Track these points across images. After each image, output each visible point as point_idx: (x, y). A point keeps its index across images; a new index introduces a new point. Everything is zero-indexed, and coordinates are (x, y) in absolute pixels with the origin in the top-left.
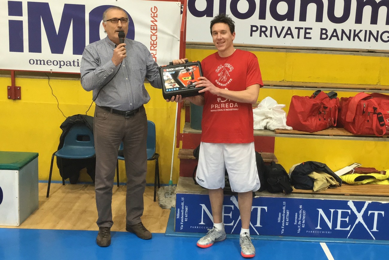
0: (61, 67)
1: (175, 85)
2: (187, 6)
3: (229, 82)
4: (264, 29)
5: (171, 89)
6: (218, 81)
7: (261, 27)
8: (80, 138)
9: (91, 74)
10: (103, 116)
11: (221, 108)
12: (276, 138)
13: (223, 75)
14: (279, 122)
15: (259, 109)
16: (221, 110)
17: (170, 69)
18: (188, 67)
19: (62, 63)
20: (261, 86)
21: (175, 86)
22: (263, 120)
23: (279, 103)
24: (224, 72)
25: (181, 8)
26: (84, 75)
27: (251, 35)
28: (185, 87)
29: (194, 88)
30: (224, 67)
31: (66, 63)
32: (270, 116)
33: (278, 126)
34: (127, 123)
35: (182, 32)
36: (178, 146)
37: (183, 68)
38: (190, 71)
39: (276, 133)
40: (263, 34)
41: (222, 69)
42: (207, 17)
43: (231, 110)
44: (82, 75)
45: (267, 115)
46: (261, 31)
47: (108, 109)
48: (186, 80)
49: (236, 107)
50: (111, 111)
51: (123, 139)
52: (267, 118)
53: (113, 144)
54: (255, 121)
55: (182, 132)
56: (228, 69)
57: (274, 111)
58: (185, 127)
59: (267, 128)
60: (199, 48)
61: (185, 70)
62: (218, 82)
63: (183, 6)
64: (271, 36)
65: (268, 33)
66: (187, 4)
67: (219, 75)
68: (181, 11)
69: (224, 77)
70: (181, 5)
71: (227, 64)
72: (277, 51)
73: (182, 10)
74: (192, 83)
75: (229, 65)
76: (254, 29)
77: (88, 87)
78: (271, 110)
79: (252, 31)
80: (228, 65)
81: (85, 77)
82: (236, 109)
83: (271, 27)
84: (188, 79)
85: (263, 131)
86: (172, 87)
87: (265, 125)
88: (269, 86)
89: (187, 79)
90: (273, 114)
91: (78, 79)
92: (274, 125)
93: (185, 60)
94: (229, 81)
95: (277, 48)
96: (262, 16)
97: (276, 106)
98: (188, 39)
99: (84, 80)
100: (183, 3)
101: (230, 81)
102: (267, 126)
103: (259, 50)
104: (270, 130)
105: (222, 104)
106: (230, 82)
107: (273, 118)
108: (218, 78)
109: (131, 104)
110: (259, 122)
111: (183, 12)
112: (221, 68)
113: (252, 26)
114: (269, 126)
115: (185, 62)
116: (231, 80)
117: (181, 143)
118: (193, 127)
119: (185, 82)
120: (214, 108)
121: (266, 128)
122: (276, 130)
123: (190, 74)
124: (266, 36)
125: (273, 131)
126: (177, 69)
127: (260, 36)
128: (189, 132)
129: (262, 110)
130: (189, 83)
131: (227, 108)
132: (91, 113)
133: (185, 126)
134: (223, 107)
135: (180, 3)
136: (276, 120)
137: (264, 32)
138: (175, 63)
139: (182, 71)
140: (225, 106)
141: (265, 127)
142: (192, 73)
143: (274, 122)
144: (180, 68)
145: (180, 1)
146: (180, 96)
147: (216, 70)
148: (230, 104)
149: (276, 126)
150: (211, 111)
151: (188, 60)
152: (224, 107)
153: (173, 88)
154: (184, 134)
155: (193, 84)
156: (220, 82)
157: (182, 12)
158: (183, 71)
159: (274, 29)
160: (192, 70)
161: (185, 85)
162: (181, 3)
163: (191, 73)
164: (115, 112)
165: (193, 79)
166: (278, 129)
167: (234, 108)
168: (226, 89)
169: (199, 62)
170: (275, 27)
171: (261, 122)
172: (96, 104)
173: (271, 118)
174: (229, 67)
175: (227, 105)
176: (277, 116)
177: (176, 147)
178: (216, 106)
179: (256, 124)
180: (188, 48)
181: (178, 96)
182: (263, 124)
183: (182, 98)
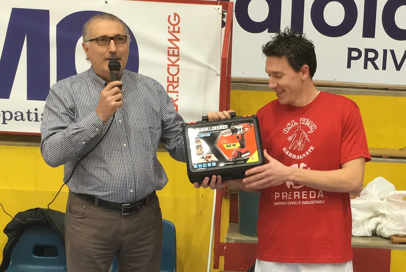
0: (6, 121)
1: (210, 157)
2: (234, 13)
3: (309, 152)
4: (371, 55)
5: (202, 164)
6: (288, 150)
7: (367, 51)
8: (39, 250)
9: (59, 136)
10: (81, 210)
11: (293, 200)
12: (392, 251)
13: (297, 138)
14: (398, 223)
15: (362, 199)
16: (294, 203)
17: (201, 128)
18: (234, 125)
19: (8, 116)
20: (367, 160)
21: (210, 160)
22: (370, 218)
23: (398, 188)
24: (299, 133)
25: (223, 16)
26: (47, 138)
27: (349, 66)
28: (229, 162)
29: (245, 162)
30: (299, 125)
31: (14, 116)
32: (382, 211)
33: (396, 230)
34: (125, 224)
35: (223, 60)
36: (216, 266)
37: (226, 126)
38: (238, 133)
39: (393, 243)
40: (369, 63)
41: (295, 128)
42: (269, 32)
43: (312, 202)
44: (43, 138)
45: (377, 210)
46: (367, 59)
47: (90, 199)
48: (231, 148)
49: (320, 199)
50: (96, 202)
51: (118, 253)
52: (377, 215)
53: (99, 261)
54: (355, 220)
55: (223, 240)
56: (306, 129)
57: (390, 203)
58: (230, 231)
59: (377, 233)
60: (254, 88)
61: (229, 130)
62: (288, 152)
63: (226, 14)
64: (384, 68)
65: (379, 62)
66: (234, 10)
67: (290, 139)
68: (223, 22)
69: (299, 143)
70: (223, 12)
71: (304, 119)
72: (395, 95)
73: (225, 20)
74: (240, 154)
75: (308, 120)
76: (355, 54)
77: (53, 161)
78: (385, 201)
79: (350, 58)
80: (307, 122)
81: (47, 142)
82: (321, 202)
83: (385, 52)
84: (234, 147)
85: (370, 238)
86: (205, 161)
87: (374, 228)
88: (381, 157)
89: (232, 147)
90: (388, 209)
91: (35, 144)
92: (389, 228)
93: (230, 114)
94: (309, 150)
95: (395, 90)
96: (369, 32)
97: (392, 193)
98: (236, 73)
99: (47, 148)
100: (225, 8)
101: (311, 150)
102: (377, 230)
103: (363, 94)
104: (382, 237)
106: (310, 151)
107: (388, 216)
109: (132, 191)
110: (363, 223)
111: (226, 25)
112: (293, 126)
113: (350, 50)
114: (380, 230)
115: (229, 116)
116: (312, 148)
117: (222, 260)
118: (243, 231)
119: (228, 152)
120: (280, 199)
121: (374, 234)
122: (394, 238)
123: (238, 137)
124: (376, 68)
125: (388, 239)
126: (215, 128)
127: (366, 67)
128: (237, 240)
129: (367, 200)
130: (235, 154)
131: (305, 200)
132: (61, 206)
133: (229, 229)
134: (297, 197)
135: (221, 7)
136: (393, 219)
137: (373, 60)
138: (211, 119)
139: (223, 132)
140: (301, 195)
141: (372, 232)
142: (242, 135)
143: (390, 223)
144: (221, 127)
145: (220, 4)
146: (219, 176)
147: (284, 130)
148: (310, 192)
149: (392, 230)
150: (275, 204)
151: (235, 113)
152: (299, 198)
153: (207, 163)
154: (227, 244)
155: (243, 156)
156: (292, 151)
157: (223, 24)
158: (226, 133)
159: (389, 55)
160: (242, 131)
161: (227, 158)
162: (223, 8)
163: (240, 136)
164: (103, 204)
165: (242, 146)
166: (397, 236)
167: (316, 199)
169: (254, 117)
170: (392, 52)
171: (366, 223)
172: (69, 190)
173: (384, 215)
174: (308, 125)
175: (304, 193)
176: (395, 213)
177: (212, 267)
178: (285, 195)
179: (358, 226)
180: (235, 88)
181: (214, 176)
182: (370, 226)
183: (223, 181)
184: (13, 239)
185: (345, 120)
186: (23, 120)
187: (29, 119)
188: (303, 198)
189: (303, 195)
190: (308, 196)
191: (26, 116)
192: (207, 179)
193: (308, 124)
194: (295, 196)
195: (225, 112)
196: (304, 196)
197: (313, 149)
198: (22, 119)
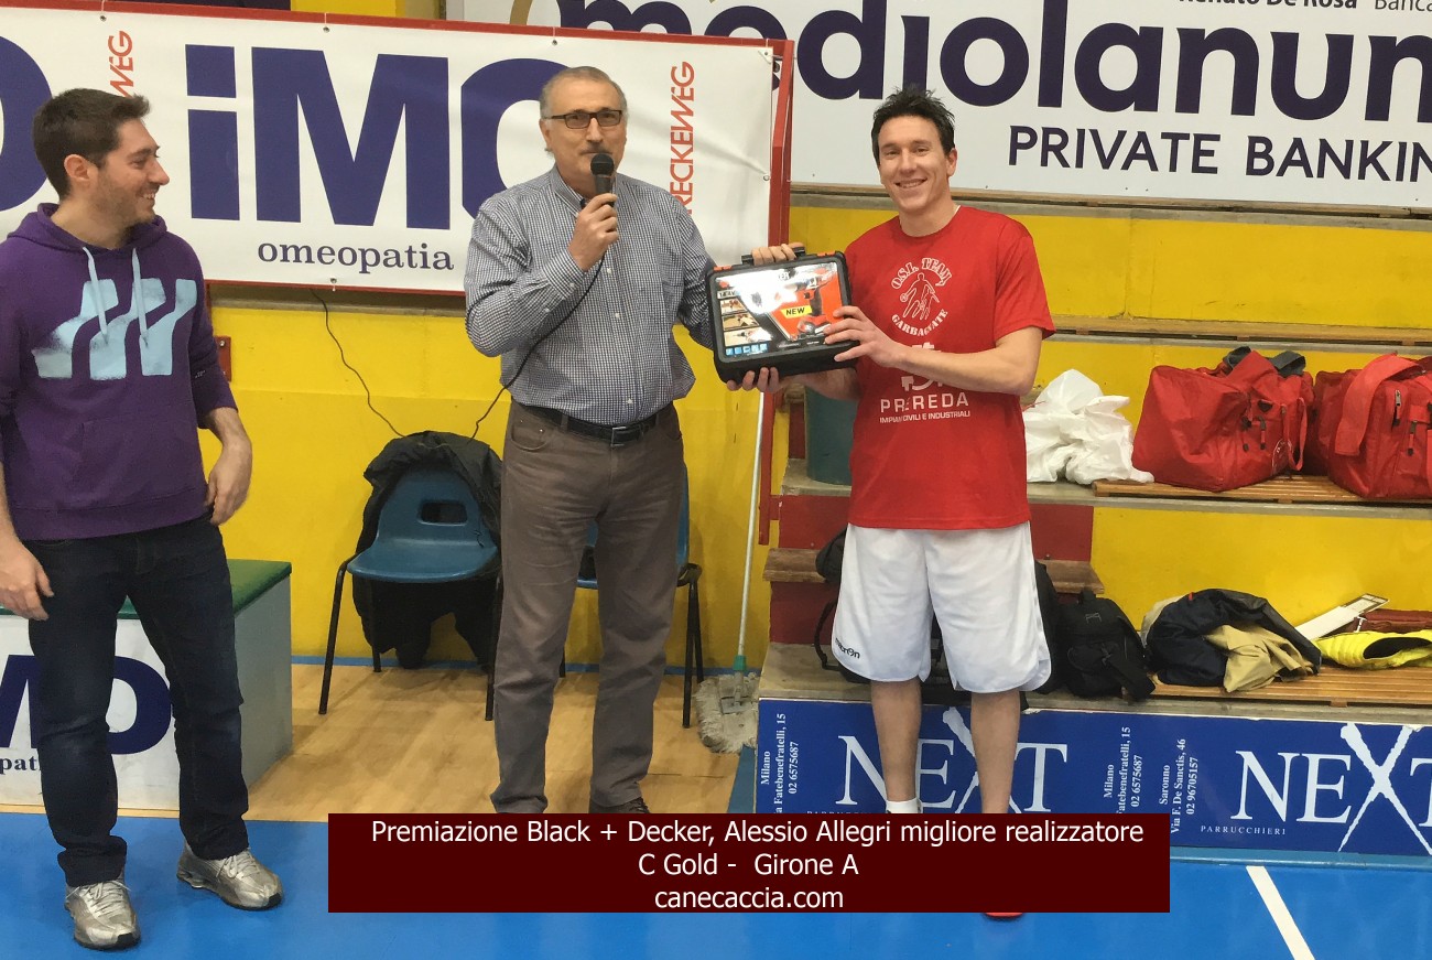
0: (368, 269)
1: (756, 333)
2: (796, 62)
3: (938, 322)
4: (1055, 140)
5: (742, 346)
6: (902, 319)
7: (1047, 131)
8: (432, 511)
9: (500, 299)
10: (535, 436)
11: (912, 412)
12: (1097, 511)
13: (918, 297)
14: (1107, 457)
15: (1038, 411)
16: (914, 417)
19: (371, 258)
20: (1047, 333)
21: (756, 339)
22: (1054, 448)
23: (1106, 391)
24: (920, 286)
25: (775, 67)
26: (478, 302)
27: (1013, 161)
28: (791, 342)
29: (821, 343)
30: (921, 271)
31: (383, 257)
32: (1076, 435)
33: (1104, 470)
34: (615, 463)
35: (777, 150)
36: (764, 540)
38: (809, 287)
39: (1098, 494)
40: (1051, 155)
41: (914, 277)
42: (860, 97)
43: (947, 415)
44: (470, 302)
45: (1067, 432)
46: (1046, 148)
48: (795, 316)
49: (962, 408)
50: (564, 423)
51: (600, 517)
52: (1067, 441)
55: (777, 490)
56: (933, 277)
57: (1091, 420)
58: (789, 472)
59: (1067, 477)
60: (834, 204)
61: (792, 281)
62: (902, 323)
63: (780, 63)
64: (1079, 164)
65: (1070, 153)
66: (796, 56)
67: (904, 297)
68: (774, 77)
69: (922, 306)
70: (775, 59)
71: (930, 260)
72: (1100, 215)
73: (778, 75)
74: (813, 327)
75: (936, 262)
76: (1023, 138)
77: (491, 344)
78: (1082, 415)
79: (1015, 146)
80: (933, 264)
81: (478, 310)
82: (962, 414)
83: (1081, 133)
84: (801, 314)
85: (1054, 486)
86: (747, 342)
87: (1062, 466)
88: (1074, 332)
89: (797, 315)
90: (1088, 431)
91: (423, 311)
92: (1089, 467)
93: (793, 249)
94: (938, 318)
95: (1100, 206)
96: (1050, 95)
97: (1096, 401)
98: (800, 175)
99: (478, 321)
100: (779, 52)
101: (941, 317)
102: (1068, 469)
103: (1041, 213)
104: (1076, 483)
105: (914, 398)
106: (941, 321)
107: (1089, 443)
108: (899, 308)
109: (630, 401)
110: (1040, 457)
111: (782, 84)
112: (909, 274)
113: (1016, 130)
114: (1072, 471)
115: (792, 255)
116: (943, 314)
117: (775, 526)
118: (815, 473)
119: (790, 324)
120: (890, 413)
121: (1062, 477)
122: (1100, 485)
123: (808, 296)
124: (1065, 164)
125: (1088, 486)
127: (1044, 162)
128: (803, 491)
129: (1049, 414)
131: (933, 411)
133: (787, 469)
134: (919, 406)
135: (770, 50)
136: (1096, 449)
137: (1057, 150)
138: (759, 260)
140: (926, 403)
141: (1058, 473)
142: (816, 292)
143: (1092, 457)
145: (769, 45)
146: (774, 370)
147: (893, 281)
148: (944, 396)
149: (1097, 470)
150: (882, 420)
151: (803, 248)
152: (923, 407)
153: (750, 345)
154: (784, 499)
155: (817, 331)
156: (908, 321)
157: (776, 83)
159: (1089, 139)
160: (815, 283)
161: (788, 336)
162: (774, 53)
163: (812, 294)
165: (816, 312)
166: (1104, 481)
167: (954, 409)
168: (927, 345)
169: (839, 257)
170: (1095, 133)
171: (1046, 457)
173: (1080, 442)
174: (936, 272)
175: (933, 399)
176: (1101, 437)
177: (757, 540)
178: (900, 403)
180: (797, 204)
181: (764, 370)
182: (1055, 462)
183: (781, 378)
184: (381, 492)
185: (1001, 257)
186: (399, 266)
187: (411, 264)
188: (931, 406)
189: (930, 401)
190: (939, 403)
191: (404, 258)
192: (751, 375)
193: (936, 269)
194: (915, 404)
195: (784, 245)
196: (933, 404)
197: (944, 316)
198: (398, 263)
